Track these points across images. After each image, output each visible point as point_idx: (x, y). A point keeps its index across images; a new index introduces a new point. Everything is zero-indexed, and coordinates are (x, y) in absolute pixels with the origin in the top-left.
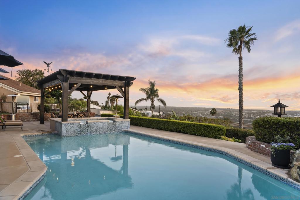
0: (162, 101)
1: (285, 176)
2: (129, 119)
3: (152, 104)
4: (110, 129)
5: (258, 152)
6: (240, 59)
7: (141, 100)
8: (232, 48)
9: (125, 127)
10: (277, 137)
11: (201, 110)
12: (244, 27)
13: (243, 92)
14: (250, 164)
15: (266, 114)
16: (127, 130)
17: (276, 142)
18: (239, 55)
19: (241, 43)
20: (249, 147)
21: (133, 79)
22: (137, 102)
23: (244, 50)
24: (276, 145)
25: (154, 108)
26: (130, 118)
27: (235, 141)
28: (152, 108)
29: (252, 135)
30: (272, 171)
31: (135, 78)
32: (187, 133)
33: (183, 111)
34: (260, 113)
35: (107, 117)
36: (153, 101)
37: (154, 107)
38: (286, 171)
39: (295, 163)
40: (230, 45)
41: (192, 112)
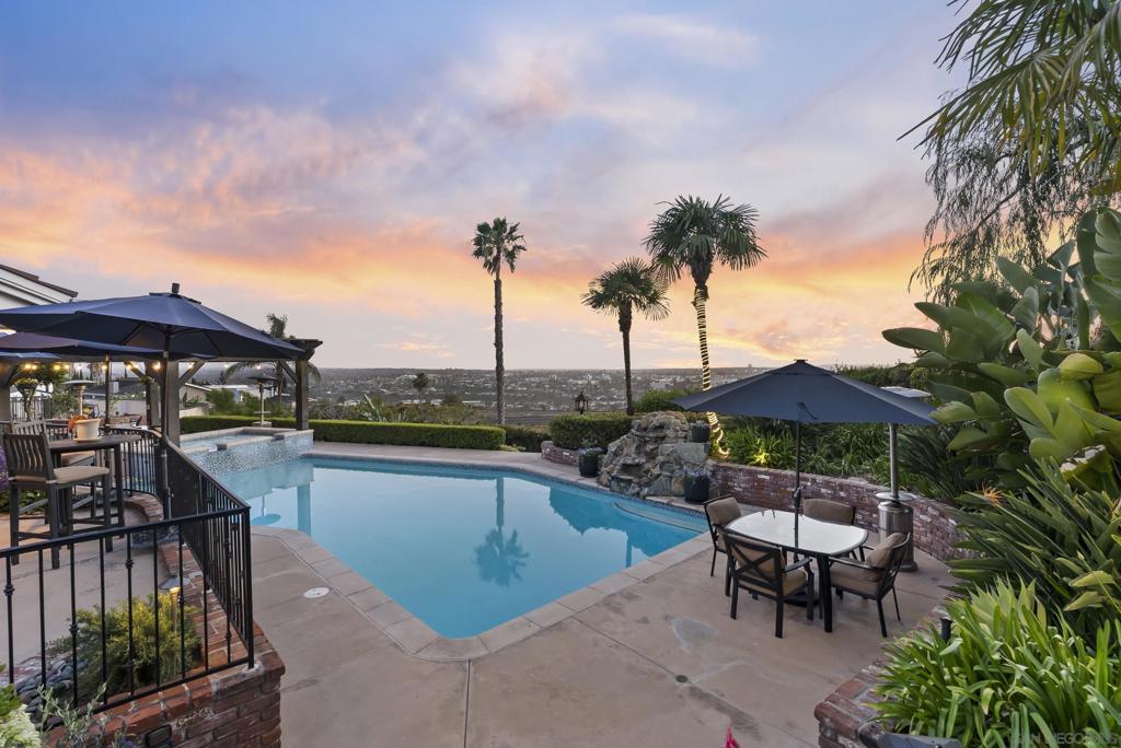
1: (595, 485)
2: (310, 428)
4: (273, 456)
5: (560, 463)
6: (498, 284)
8: (482, 260)
9: (303, 447)
10: (585, 442)
11: (383, 376)
12: (504, 220)
13: (504, 350)
14: (557, 478)
15: (527, 379)
16: (307, 452)
17: (583, 448)
18: (494, 274)
19: (499, 252)
20: (548, 457)
21: (317, 343)
23: (504, 264)
24: (584, 452)
26: (311, 426)
27: (521, 451)
29: (548, 438)
30: (581, 482)
31: (321, 343)
32: (438, 446)
33: (333, 379)
34: (515, 376)
35: (241, 429)
38: (595, 479)
39: (603, 469)
40: (478, 254)
41: (356, 381)
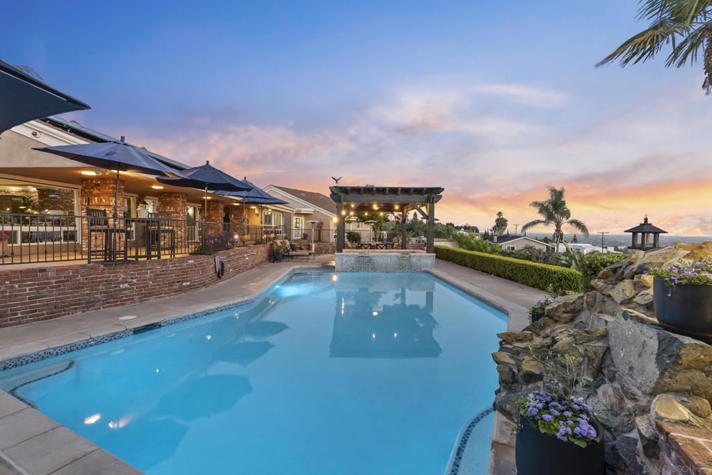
0: (578, 224)
3: (558, 230)
4: (401, 267)
7: (534, 223)
9: (427, 265)
16: (429, 269)
22: (525, 227)
25: (561, 238)
28: (557, 237)
36: (558, 225)
37: (562, 235)
